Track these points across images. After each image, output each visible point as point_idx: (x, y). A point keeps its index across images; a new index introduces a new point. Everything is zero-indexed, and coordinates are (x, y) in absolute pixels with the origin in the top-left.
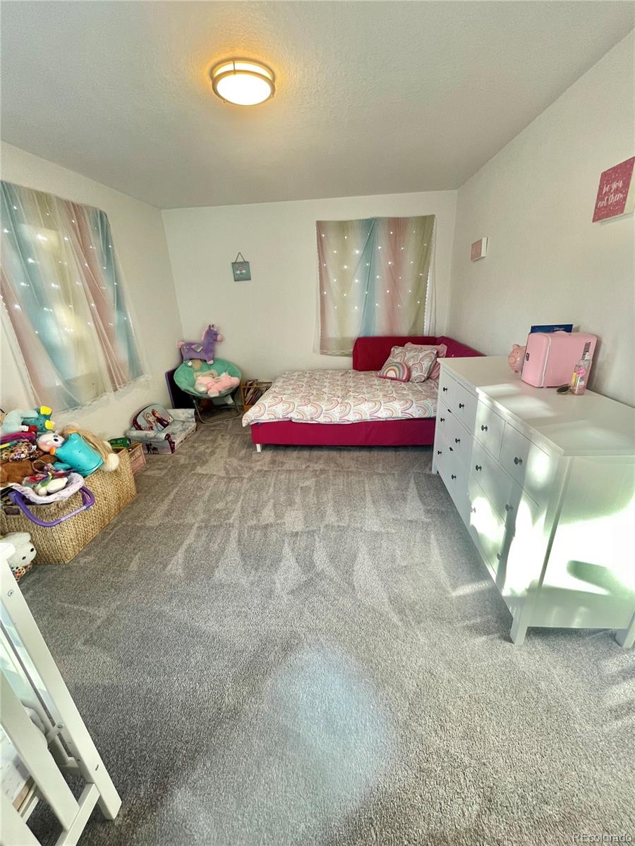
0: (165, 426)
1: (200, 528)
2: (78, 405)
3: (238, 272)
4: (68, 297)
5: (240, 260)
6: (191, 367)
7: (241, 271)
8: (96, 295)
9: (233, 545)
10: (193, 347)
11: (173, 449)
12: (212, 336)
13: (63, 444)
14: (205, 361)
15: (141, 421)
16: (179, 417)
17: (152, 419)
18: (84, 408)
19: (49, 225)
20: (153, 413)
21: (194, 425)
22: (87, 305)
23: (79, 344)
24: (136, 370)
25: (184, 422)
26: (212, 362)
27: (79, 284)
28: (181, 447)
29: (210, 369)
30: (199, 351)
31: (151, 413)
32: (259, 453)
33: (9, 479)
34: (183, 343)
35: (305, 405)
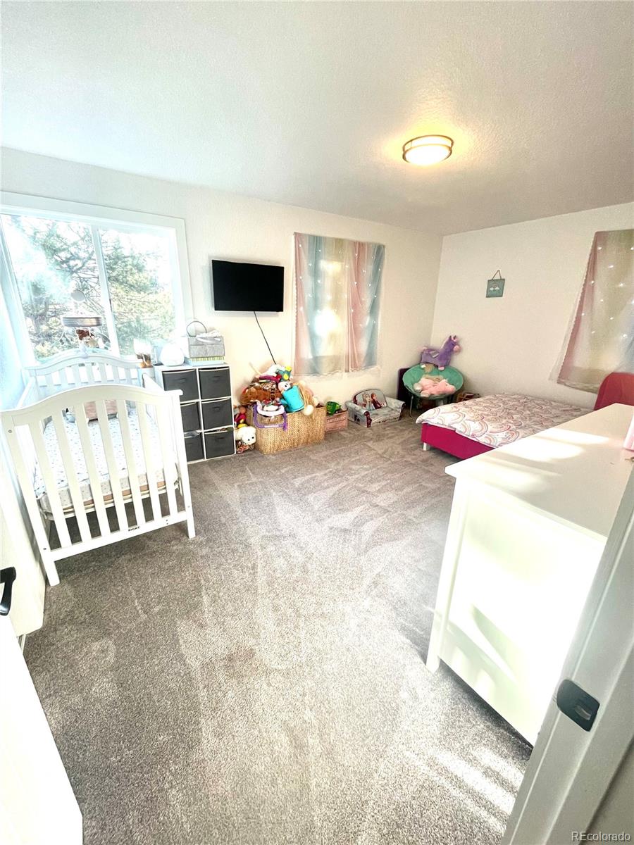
0: (377, 408)
1: (331, 472)
2: (318, 373)
3: (492, 289)
4: (336, 304)
5: (497, 277)
6: (423, 369)
7: (496, 288)
8: (355, 304)
9: (336, 488)
10: (431, 353)
11: (369, 424)
12: (452, 346)
13: (289, 389)
14: (437, 366)
15: (359, 399)
16: (391, 405)
17: (368, 399)
18: (321, 376)
19: (339, 258)
20: (372, 396)
21: (398, 414)
22: (345, 310)
23: (333, 337)
24: (370, 360)
25: (392, 410)
26: (443, 368)
27: (345, 296)
28: (377, 426)
29: (439, 374)
30: (434, 356)
31: (370, 395)
32: (423, 451)
33: (257, 398)
34: (426, 348)
35: (474, 421)
